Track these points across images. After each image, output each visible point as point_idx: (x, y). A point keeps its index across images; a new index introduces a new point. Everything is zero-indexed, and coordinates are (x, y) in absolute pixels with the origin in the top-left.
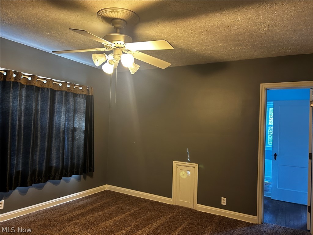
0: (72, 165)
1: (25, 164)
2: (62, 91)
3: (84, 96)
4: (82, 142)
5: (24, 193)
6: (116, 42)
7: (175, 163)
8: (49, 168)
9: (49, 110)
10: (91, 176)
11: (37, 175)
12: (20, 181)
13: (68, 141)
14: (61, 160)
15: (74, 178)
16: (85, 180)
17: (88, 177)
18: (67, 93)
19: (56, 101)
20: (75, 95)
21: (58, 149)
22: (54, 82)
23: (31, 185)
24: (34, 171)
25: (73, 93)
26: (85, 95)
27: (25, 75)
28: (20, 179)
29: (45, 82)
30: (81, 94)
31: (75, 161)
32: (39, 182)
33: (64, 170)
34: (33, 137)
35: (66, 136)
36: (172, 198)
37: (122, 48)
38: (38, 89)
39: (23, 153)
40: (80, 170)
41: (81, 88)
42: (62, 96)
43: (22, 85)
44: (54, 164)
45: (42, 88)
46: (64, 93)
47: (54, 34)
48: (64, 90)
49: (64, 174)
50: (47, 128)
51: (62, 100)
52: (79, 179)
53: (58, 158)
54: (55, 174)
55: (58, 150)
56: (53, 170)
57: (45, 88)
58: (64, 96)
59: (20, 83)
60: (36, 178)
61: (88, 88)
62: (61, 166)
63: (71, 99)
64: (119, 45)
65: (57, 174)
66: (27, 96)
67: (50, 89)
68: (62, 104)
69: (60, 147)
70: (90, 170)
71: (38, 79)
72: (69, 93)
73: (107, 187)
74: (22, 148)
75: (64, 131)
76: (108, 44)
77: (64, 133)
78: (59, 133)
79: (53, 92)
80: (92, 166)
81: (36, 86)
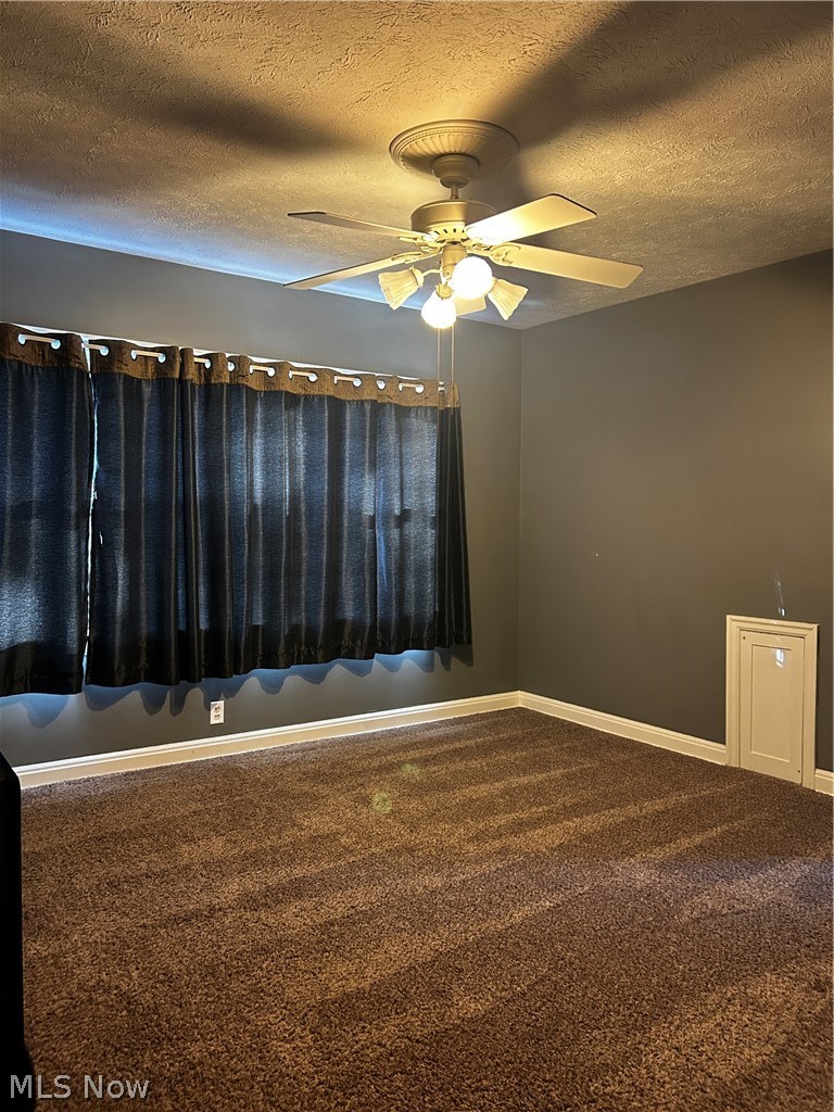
0: (403, 621)
1: (271, 609)
2: (362, 401)
3: (429, 411)
4: (429, 552)
5: (273, 687)
6: (439, 228)
7: (733, 623)
8: (336, 625)
9: (326, 458)
10: (467, 658)
11: (303, 639)
12: (260, 652)
13: (388, 548)
14: (367, 602)
15: (410, 659)
16: (448, 669)
17: (454, 661)
18: (377, 408)
19: (348, 432)
20: (402, 412)
21: (359, 571)
22: (336, 378)
23: (287, 666)
24: (295, 629)
25: (395, 404)
26: (434, 409)
27: (260, 364)
28: (260, 648)
29: (313, 378)
30: (421, 407)
31: (411, 609)
32: (310, 660)
33: (378, 632)
34: (288, 535)
35: (379, 535)
36: (724, 744)
37: (464, 244)
38: (293, 400)
39: (264, 579)
40: (425, 635)
41: (420, 389)
42: (364, 415)
43: (252, 393)
44: (349, 613)
45: (306, 397)
46: (368, 407)
47: (310, 233)
48: (368, 398)
49: (380, 644)
50: (325, 510)
51: (364, 427)
52: (429, 666)
53: (359, 598)
54: (354, 642)
55: (358, 574)
56: (347, 630)
57: (313, 396)
58: (368, 415)
59: (247, 387)
60: (303, 648)
61: (442, 386)
62: (368, 621)
63: (391, 424)
64: (451, 236)
65: (359, 643)
66: (267, 422)
67: (328, 396)
68: (364, 439)
69: (364, 564)
70: (459, 640)
71: (291, 374)
72: (384, 405)
73: (521, 699)
74: (261, 564)
75: (373, 519)
76: (415, 239)
77: (373, 526)
78: (360, 525)
79: (337, 405)
80: (465, 628)
81: (286, 392)
